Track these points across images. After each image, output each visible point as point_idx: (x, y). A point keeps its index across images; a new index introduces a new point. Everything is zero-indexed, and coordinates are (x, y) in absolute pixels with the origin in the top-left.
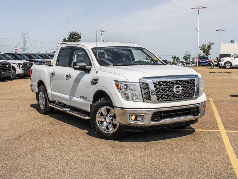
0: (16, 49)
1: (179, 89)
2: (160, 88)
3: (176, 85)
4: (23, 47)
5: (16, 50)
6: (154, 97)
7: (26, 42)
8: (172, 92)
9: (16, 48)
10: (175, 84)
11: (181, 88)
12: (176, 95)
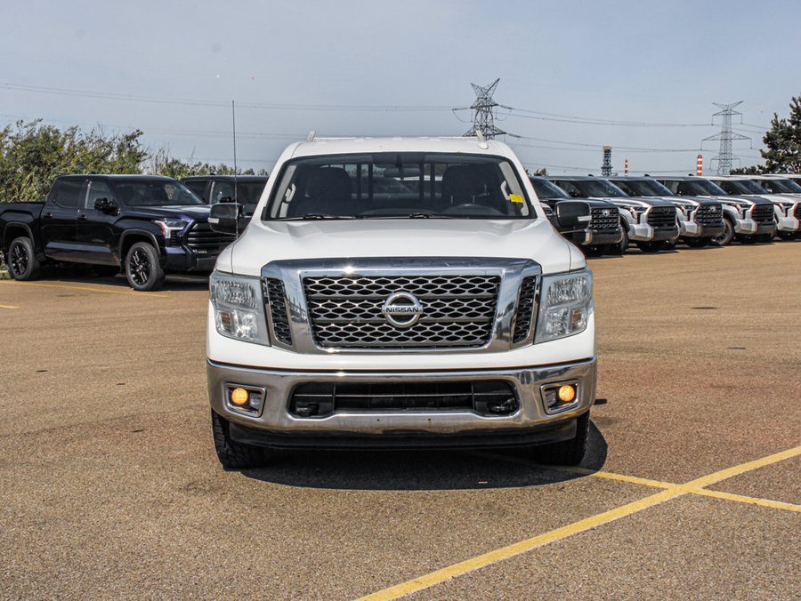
0: (701, 163)
1: (412, 307)
2: (329, 301)
3: (395, 292)
4: (721, 154)
5: (699, 166)
6: (301, 329)
7: (733, 136)
8: (376, 317)
9: (700, 157)
10: (393, 291)
11: (417, 306)
12: (394, 329)
